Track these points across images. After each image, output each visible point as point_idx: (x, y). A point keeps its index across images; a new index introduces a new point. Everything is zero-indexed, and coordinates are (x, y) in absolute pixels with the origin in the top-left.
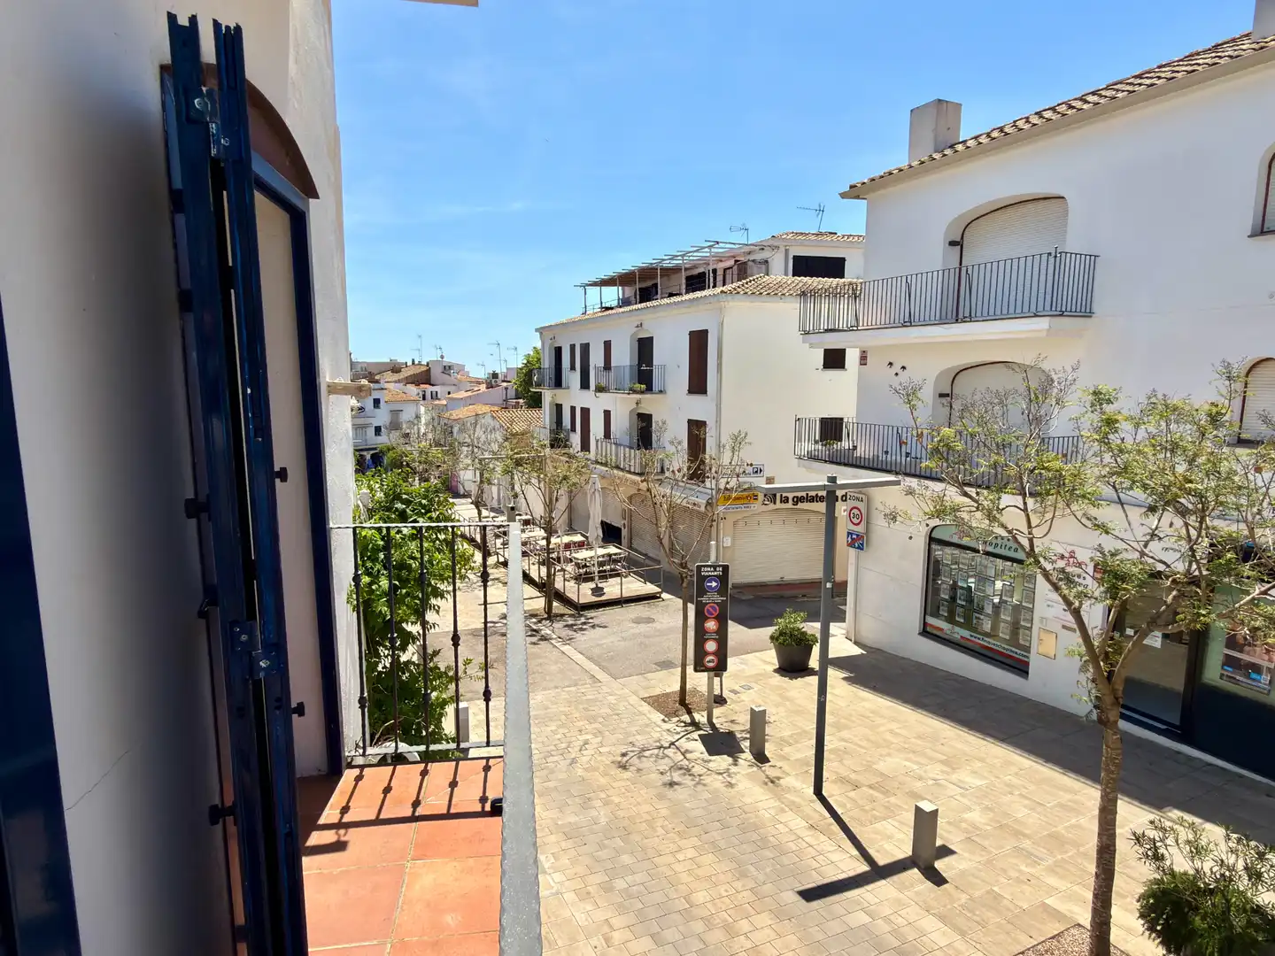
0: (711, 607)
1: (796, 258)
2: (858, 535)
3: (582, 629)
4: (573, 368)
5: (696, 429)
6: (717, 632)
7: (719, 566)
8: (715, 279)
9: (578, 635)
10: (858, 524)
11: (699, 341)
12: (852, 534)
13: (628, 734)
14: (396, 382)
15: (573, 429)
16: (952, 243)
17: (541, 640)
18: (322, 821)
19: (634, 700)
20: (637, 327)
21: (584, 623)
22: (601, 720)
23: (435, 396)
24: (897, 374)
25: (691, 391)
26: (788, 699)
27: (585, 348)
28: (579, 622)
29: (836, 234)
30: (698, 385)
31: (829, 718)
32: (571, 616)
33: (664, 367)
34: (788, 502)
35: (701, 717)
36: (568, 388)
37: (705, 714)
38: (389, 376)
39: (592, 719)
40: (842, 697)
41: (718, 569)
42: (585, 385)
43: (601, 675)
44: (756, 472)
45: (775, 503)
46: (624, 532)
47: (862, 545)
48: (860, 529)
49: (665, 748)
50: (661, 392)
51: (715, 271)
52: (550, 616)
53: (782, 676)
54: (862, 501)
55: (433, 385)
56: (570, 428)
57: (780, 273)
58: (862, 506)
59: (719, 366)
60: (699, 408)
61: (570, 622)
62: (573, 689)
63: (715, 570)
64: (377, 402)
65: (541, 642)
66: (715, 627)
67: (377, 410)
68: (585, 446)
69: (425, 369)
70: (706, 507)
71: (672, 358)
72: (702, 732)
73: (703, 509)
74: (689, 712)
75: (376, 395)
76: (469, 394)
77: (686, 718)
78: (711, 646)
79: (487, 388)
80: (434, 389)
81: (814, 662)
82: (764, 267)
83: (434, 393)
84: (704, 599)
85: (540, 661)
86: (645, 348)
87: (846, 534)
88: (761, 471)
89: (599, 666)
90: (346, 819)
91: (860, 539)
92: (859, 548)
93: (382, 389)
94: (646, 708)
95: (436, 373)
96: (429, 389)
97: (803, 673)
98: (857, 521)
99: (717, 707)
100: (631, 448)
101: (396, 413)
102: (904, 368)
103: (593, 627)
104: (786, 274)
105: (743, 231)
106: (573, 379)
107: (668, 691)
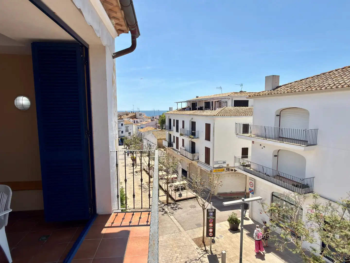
0: (211, 220)
1: (235, 101)
2: (252, 190)
3: (176, 210)
4: (174, 126)
5: (207, 150)
6: (212, 227)
7: (213, 209)
8: (212, 108)
9: (174, 212)
10: (252, 187)
11: (208, 126)
12: (250, 189)
13: (188, 254)
14: (127, 118)
15: (174, 142)
16: (277, 115)
17: (165, 213)
18: (106, 226)
19: (190, 239)
20: (191, 119)
21: (176, 207)
22: (181, 248)
23: (137, 122)
24: (262, 148)
25: (206, 139)
26: (232, 242)
27: (177, 121)
28: (175, 206)
29: (246, 92)
30: (208, 138)
31: (244, 251)
32: (173, 204)
33: (198, 131)
34: (233, 171)
35: (208, 248)
36: (173, 131)
37: (209, 246)
38: (125, 116)
39: (179, 247)
40: (248, 242)
41: (213, 210)
42: (177, 131)
43: (181, 229)
44: (224, 163)
45: (229, 171)
46: (188, 173)
47: (253, 193)
48: (253, 188)
49: (197, 260)
50: (198, 138)
51: (212, 102)
52: (168, 204)
53: (231, 232)
54: (253, 181)
55: (137, 119)
56: (173, 141)
57: (230, 106)
58: (253, 182)
59: (214, 135)
60: (208, 144)
61: (172, 206)
62: (174, 234)
63: (212, 210)
64: (122, 124)
65: (165, 214)
66: (212, 225)
67: (122, 127)
68: (177, 147)
69: (134, 114)
70: (210, 172)
71: (201, 129)
72: (208, 254)
73: (209, 172)
74: (205, 246)
75: (122, 123)
76: (146, 123)
77: (204, 248)
78: (211, 230)
79: (151, 121)
80: (137, 120)
81: (240, 228)
82: (226, 104)
83: (137, 121)
84: (209, 218)
85: (165, 222)
86: (193, 124)
87: (249, 189)
88: (225, 162)
89: (181, 224)
90: (113, 225)
91: (252, 191)
92: (252, 193)
93: (124, 121)
94: (193, 243)
95: (138, 116)
96: (136, 120)
97: (236, 231)
98: (252, 186)
99: (213, 244)
100: (189, 152)
101: (127, 127)
102: (264, 147)
103: (179, 208)
104: (232, 106)
105: (220, 89)
106: (174, 128)
107: (199, 236)
